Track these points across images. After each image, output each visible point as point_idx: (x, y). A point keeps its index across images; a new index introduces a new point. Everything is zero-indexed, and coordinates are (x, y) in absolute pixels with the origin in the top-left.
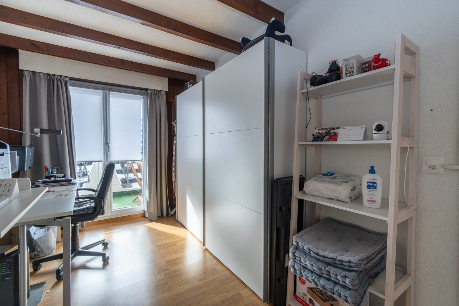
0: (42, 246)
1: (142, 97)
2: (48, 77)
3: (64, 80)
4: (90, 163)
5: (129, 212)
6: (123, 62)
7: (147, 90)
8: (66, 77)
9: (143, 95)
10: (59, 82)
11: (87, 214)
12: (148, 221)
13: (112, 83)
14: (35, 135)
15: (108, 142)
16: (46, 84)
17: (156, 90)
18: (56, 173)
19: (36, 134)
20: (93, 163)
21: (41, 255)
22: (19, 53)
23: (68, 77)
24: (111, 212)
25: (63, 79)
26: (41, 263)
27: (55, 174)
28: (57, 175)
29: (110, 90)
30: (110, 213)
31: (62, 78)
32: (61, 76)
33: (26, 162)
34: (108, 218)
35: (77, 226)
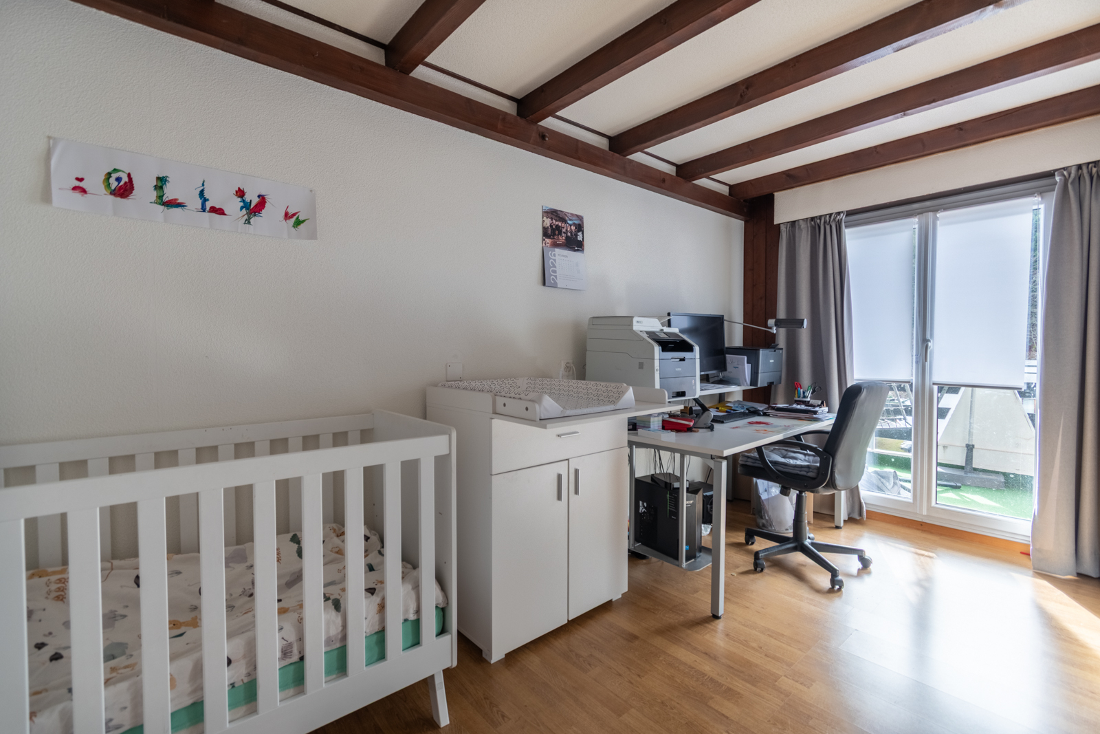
0: (770, 513)
1: (1038, 199)
2: (813, 223)
3: (837, 220)
4: (954, 389)
5: (980, 525)
6: (961, 129)
7: (1050, 174)
8: (839, 213)
9: (1041, 193)
10: (828, 228)
11: (806, 476)
12: (1031, 572)
13: (934, 192)
14: (769, 330)
15: (928, 337)
16: (809, 237)
17: (1089, 163)
18: (811, 398)
19: (771, 328)
20: (963, 389)
21: (770, 528)
22: (775, 198)
23: (842, 212)
24: (929, 507)
25: (834, 219)
26: (756, 537)
27: (809, 399)
28: (813, 402)
29: (936, 210)
30: (928, 510)
31: (832, 217)
32: (831, 215)
33: (760, 374)
34: (924, 521)
35: (802, 496)
